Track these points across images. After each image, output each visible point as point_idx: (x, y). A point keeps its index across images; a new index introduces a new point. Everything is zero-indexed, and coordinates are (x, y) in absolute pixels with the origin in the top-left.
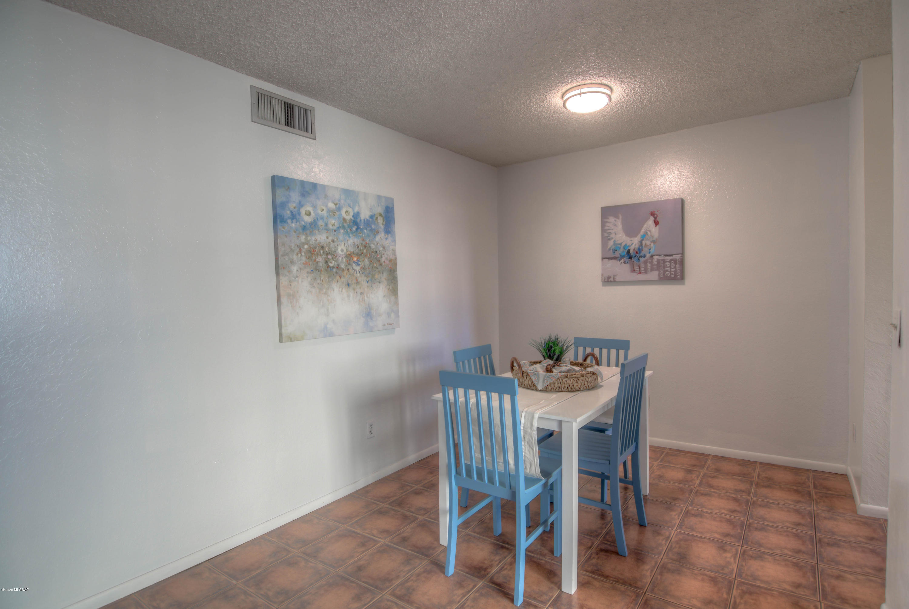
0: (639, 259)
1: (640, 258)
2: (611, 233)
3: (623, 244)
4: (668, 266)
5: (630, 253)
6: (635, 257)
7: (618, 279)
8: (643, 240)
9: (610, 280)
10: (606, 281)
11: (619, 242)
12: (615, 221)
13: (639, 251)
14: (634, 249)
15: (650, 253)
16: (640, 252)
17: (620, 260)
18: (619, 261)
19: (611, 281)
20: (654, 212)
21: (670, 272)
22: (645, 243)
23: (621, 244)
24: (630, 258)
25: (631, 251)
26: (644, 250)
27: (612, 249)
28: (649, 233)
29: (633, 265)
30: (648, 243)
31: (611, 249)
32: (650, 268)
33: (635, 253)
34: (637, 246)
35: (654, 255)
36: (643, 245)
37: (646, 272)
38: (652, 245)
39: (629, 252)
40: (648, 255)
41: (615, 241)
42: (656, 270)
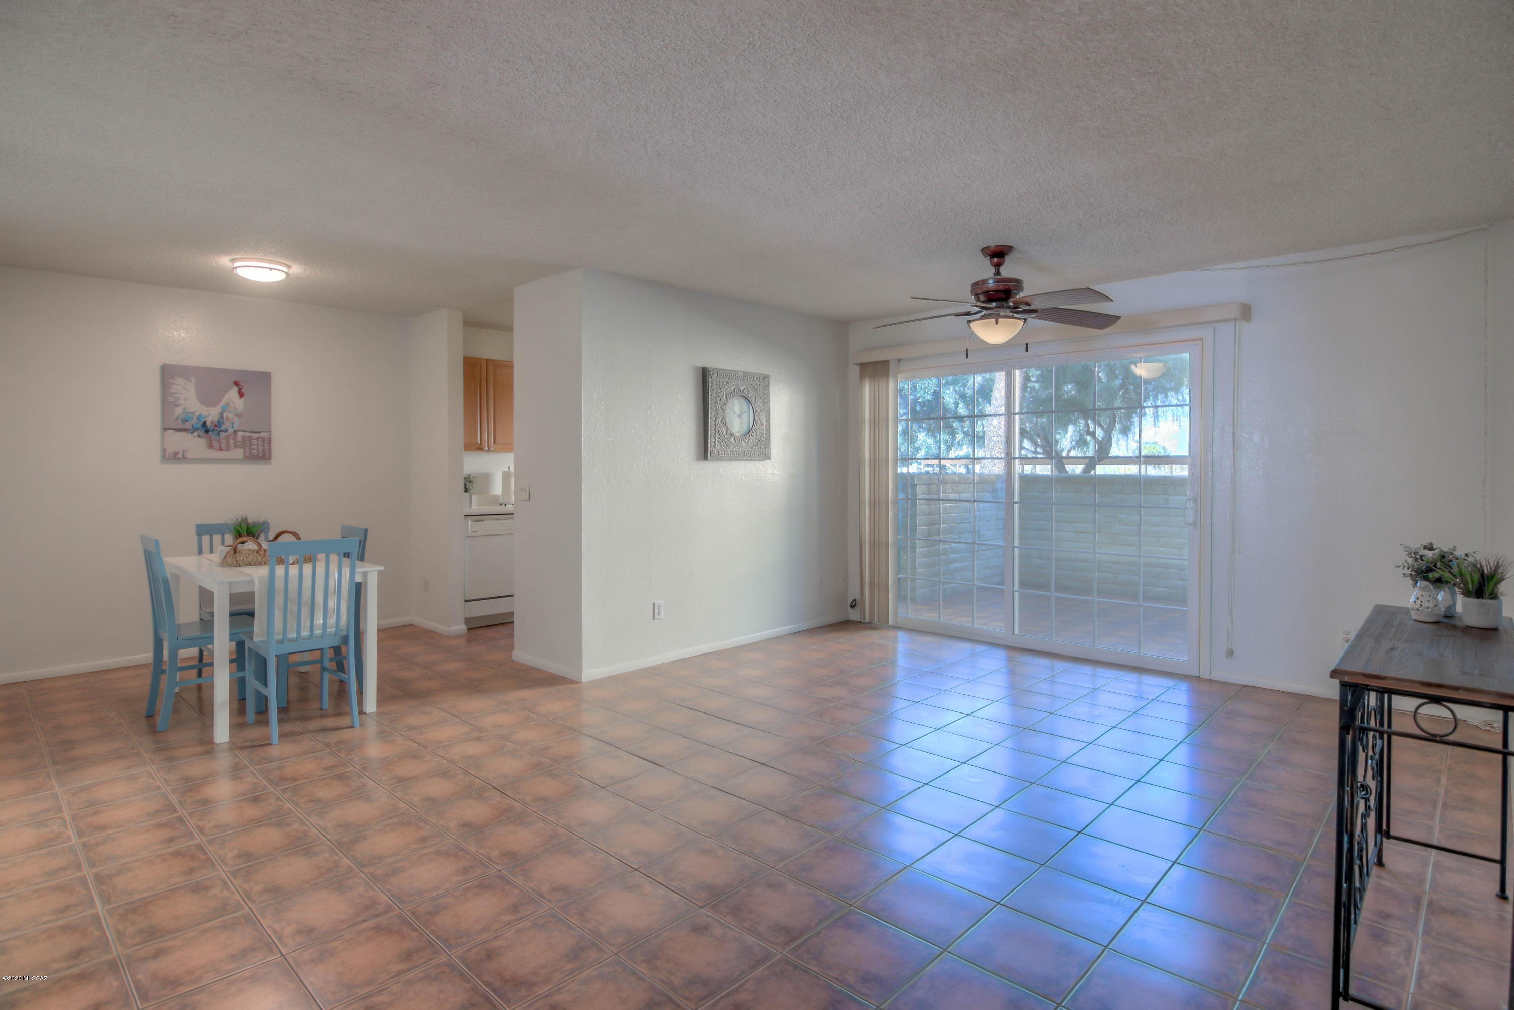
0: (219, 434)
1: (220, 433)
2: (178, 399)
3: (197, 414)
4: (255, 443)
5: (207, 425)
6: (213, 430)
7: (189, 455)
8: (224, 411)
9: (177, 456)
10: (172, 458)
11: (191, 411)
12: (186, 384)
13: (218, 424)
14: (212, 422)
15: (233, 427)
16: (220, 426)
17: (192, 433)
18: (190, 434)
19: (179, 458)
20: (239, 381)
21: (258, 450)
22: (227, 416)
23: (193, 413)
24: (207, 431)
25: (208, 423)
26: (225, 422)
27: (181, 419)
28: (232, 405)
29: (211, 440)
30: (231, 416)
31: (180, 418)
32: (233, 445)
33: (214, 426)
34: (216, 419)
35: (239, 431)
36: (224, 418)
37: (228, 449)
38: (236, 418)
39: (205, 424)
40: (230, 430)
41: (184, 409)
42: (241, 448)
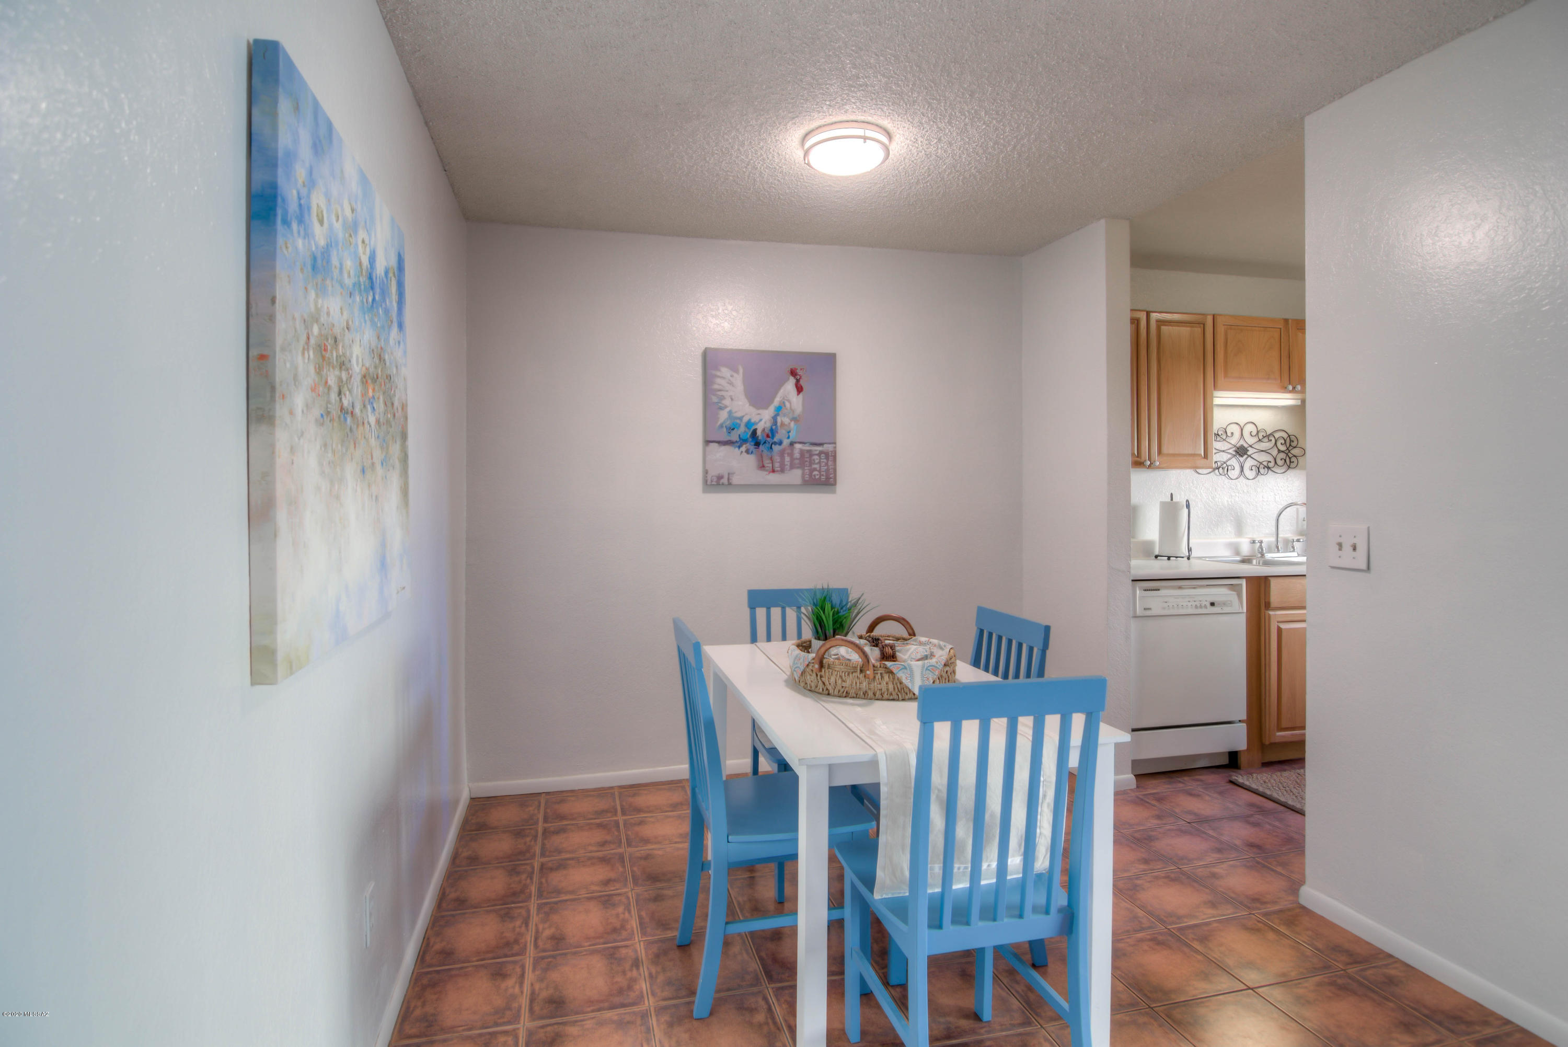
0: (771, 448)
1: (773, 445)
2: (723, 398)
3: (745, 419)
4: (817, 461)
5: (757, 435)
6: (765, 443)
7: (735, 480)
8: (777, 415)
9: (722, 481)
10: (715, 483)
11: (739, 415)
12: (732, 376)
13: (772, 433)
14: (764, 430)
15: (788, 438)
16: (773, 436)
17: (739, 447)
18: (737, 449)
19: (723, 484)
20: (796, 369)
21: (820, 471)
22: (782, 421)
23: (741, 419)
24: (757, 444)
25: (759, 433)
26: (779, 431)
27: (726, 427)
28: (787, 404)
29: (762, 457)
30: (786, 420)
31: (724, 426)
32: (789, 463)
33: (765, 436)
34: (768, 425)
35: (796, 443)
36: (779, 424)
37: (782, 470)
38: (792, 424)
39: (754, 432)
40: (786, 442)
41: (730, 412)
42: (798, 468)
